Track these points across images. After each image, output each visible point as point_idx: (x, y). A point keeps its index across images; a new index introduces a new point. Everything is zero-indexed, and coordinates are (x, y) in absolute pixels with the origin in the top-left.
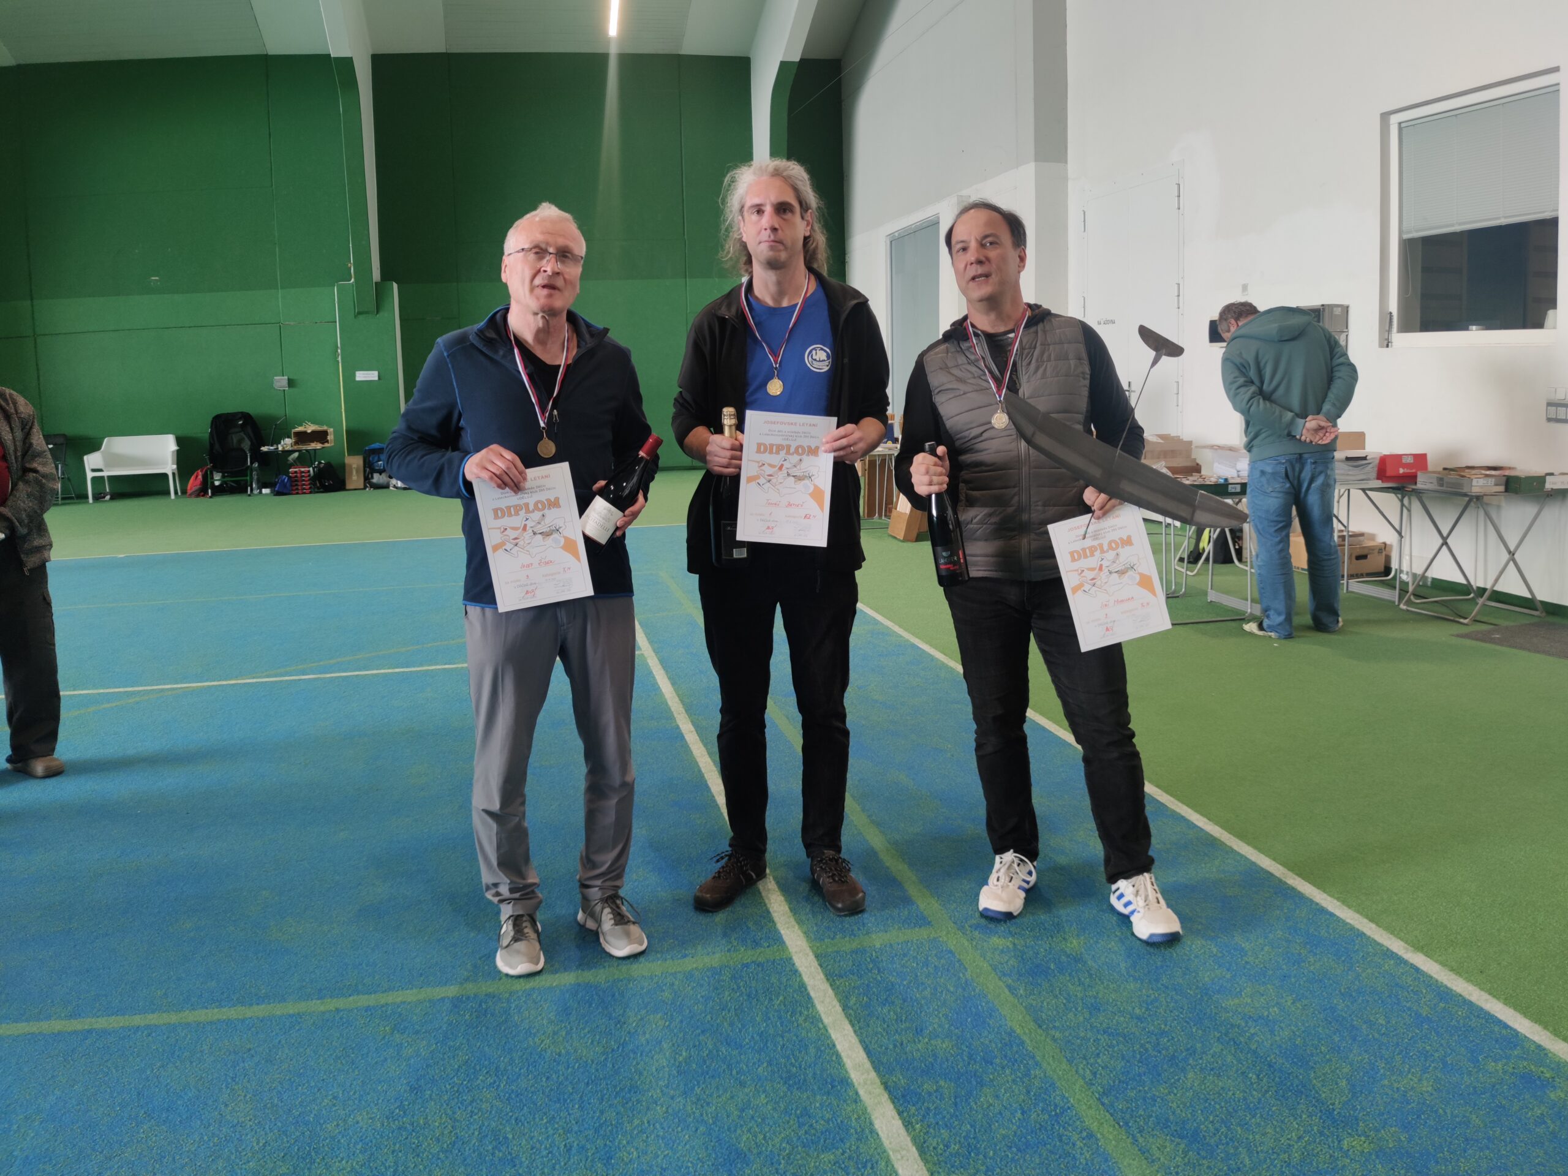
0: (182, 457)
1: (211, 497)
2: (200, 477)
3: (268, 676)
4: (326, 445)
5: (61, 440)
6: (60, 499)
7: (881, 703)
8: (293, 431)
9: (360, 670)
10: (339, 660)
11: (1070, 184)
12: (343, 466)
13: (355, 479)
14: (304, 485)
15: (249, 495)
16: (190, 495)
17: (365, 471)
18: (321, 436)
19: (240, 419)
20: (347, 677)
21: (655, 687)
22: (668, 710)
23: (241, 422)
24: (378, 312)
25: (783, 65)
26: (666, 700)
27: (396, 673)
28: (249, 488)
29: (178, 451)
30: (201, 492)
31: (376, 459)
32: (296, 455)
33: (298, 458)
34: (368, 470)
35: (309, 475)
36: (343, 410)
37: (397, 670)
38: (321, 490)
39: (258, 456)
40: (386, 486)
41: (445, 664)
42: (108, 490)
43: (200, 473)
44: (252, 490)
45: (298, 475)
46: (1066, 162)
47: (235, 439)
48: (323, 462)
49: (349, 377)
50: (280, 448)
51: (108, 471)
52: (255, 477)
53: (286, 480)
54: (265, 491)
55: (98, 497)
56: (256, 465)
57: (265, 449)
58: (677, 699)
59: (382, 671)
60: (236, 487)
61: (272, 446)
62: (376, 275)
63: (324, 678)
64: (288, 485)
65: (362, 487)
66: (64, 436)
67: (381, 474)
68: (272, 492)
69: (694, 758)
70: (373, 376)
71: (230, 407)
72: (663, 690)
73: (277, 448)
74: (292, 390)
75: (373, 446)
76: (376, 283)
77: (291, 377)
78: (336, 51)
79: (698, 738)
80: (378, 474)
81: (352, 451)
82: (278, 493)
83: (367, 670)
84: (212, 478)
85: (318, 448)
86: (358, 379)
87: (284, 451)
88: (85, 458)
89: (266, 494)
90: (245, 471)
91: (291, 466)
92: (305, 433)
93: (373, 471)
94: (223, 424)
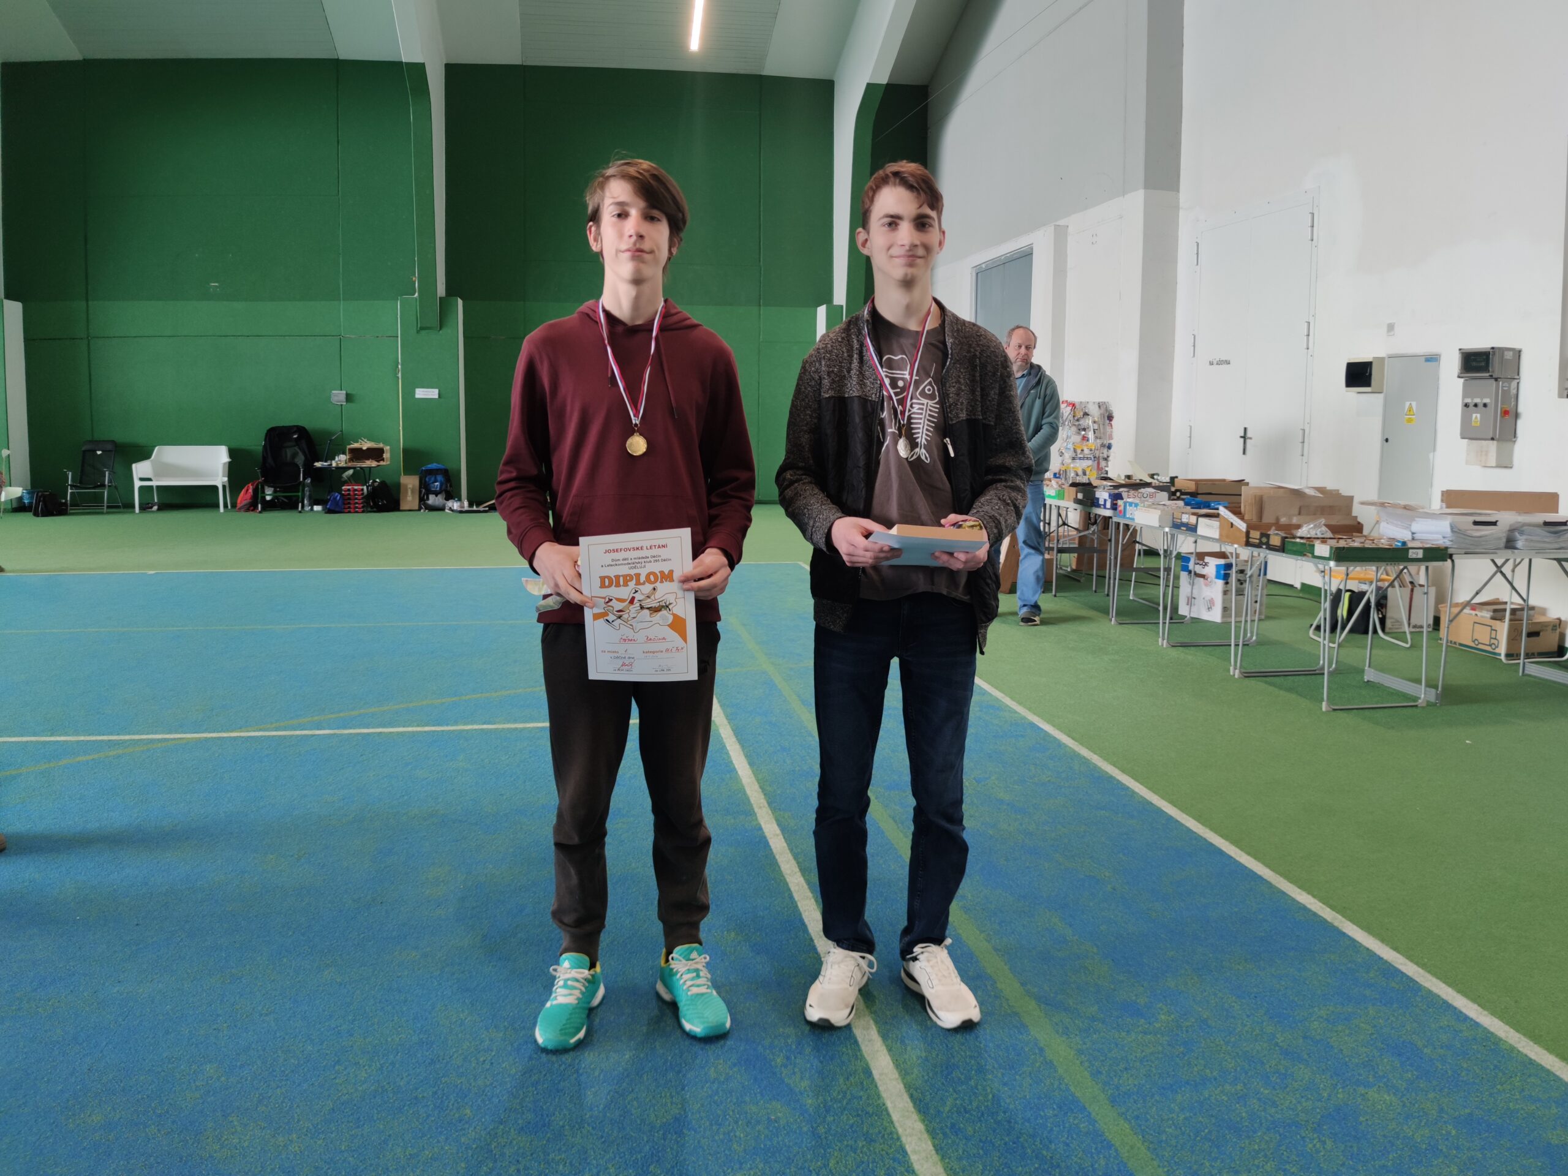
0: (234, 470)
1: (260, 512)
2: (251, 491)
3: (277, 729)
4: (382, 463)
5: (109, 447)
6: (105, 507)
7: (1008, 804)
8: (348, 447)
9: (384, 726)
10: (362, 711)
11: (1182, 213)
12: (398, 486)
13: (410, 499)
14: (357, 503)
15: (300, 512)
16: (240, 509)
17: (420, 492)
18: (377, 454)
19: (295, 433)
20: (368, 734)
21: (731, 770)
22: (746, 800)
23: (295, 436)
24: (441, 329)
25: (869, 86)
26: (743, 786)
27: (425, 732)
28: (300, 504)
29: (230, 463)
30: (250, 507)
31: (433, 479)
32: (351, 472)
33: (354, 473)
34: (424, 490)
35: (363, 494)
36: (401, 428)
37: (427, 729)
38: (375, 509)
39: (310, 471)
40: (441, 509)
41: (484, 723)
42: (156, 501)
43: (251, 487)
44: (303, 507)
45: (351, 493)
46: (1178, 191)
47: (289, 453)
48: (378, 480)
49: (409, 393)
50: (334, 464)
51: (157, 481)
52: (307, 494)
53: (338, 498)
54: (317, 508)
55: (145, 507)
56: (309, 481)
57: (318, 464)
58: (757, 786)
59: (410, 729)
60: (287, 503)
61: (326, 461)
62: (441, 290)
63: (341, 735)
64: (340, 503)
65: (417, 508)
66: (113, 442)
67: (436, 496)
68: (323, 510)
69: (783, 876)
70: (433, 393)
71: (288, 419)
72: (740, 772)
73: (331, 465)
74: (350, 405)
75: (429, 466)
76: (440, 298)
77: (349, 392)
78: (407, 56)
79: (785, 845)
80: (434, 496)
81: (408, 470)
82: (330, 511)
83: (392, 727)
84: (263, 492)
85: (373, 465)
86: (417, 396)
87: (338, 468)
88: (134, 466)
89: (318, 512)
90: (297, 486)
91: (345, 483)
92: (360, 450)
93: (429, 492)
94: (277, 437)
